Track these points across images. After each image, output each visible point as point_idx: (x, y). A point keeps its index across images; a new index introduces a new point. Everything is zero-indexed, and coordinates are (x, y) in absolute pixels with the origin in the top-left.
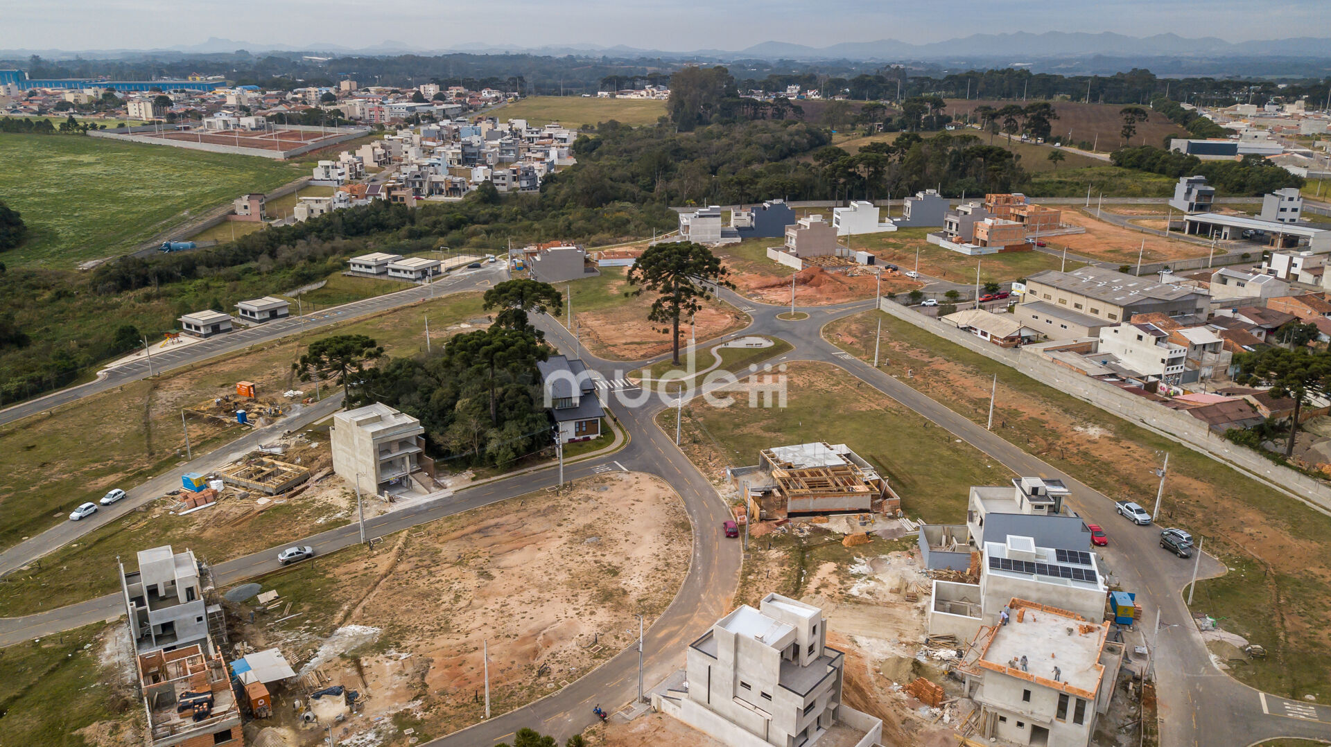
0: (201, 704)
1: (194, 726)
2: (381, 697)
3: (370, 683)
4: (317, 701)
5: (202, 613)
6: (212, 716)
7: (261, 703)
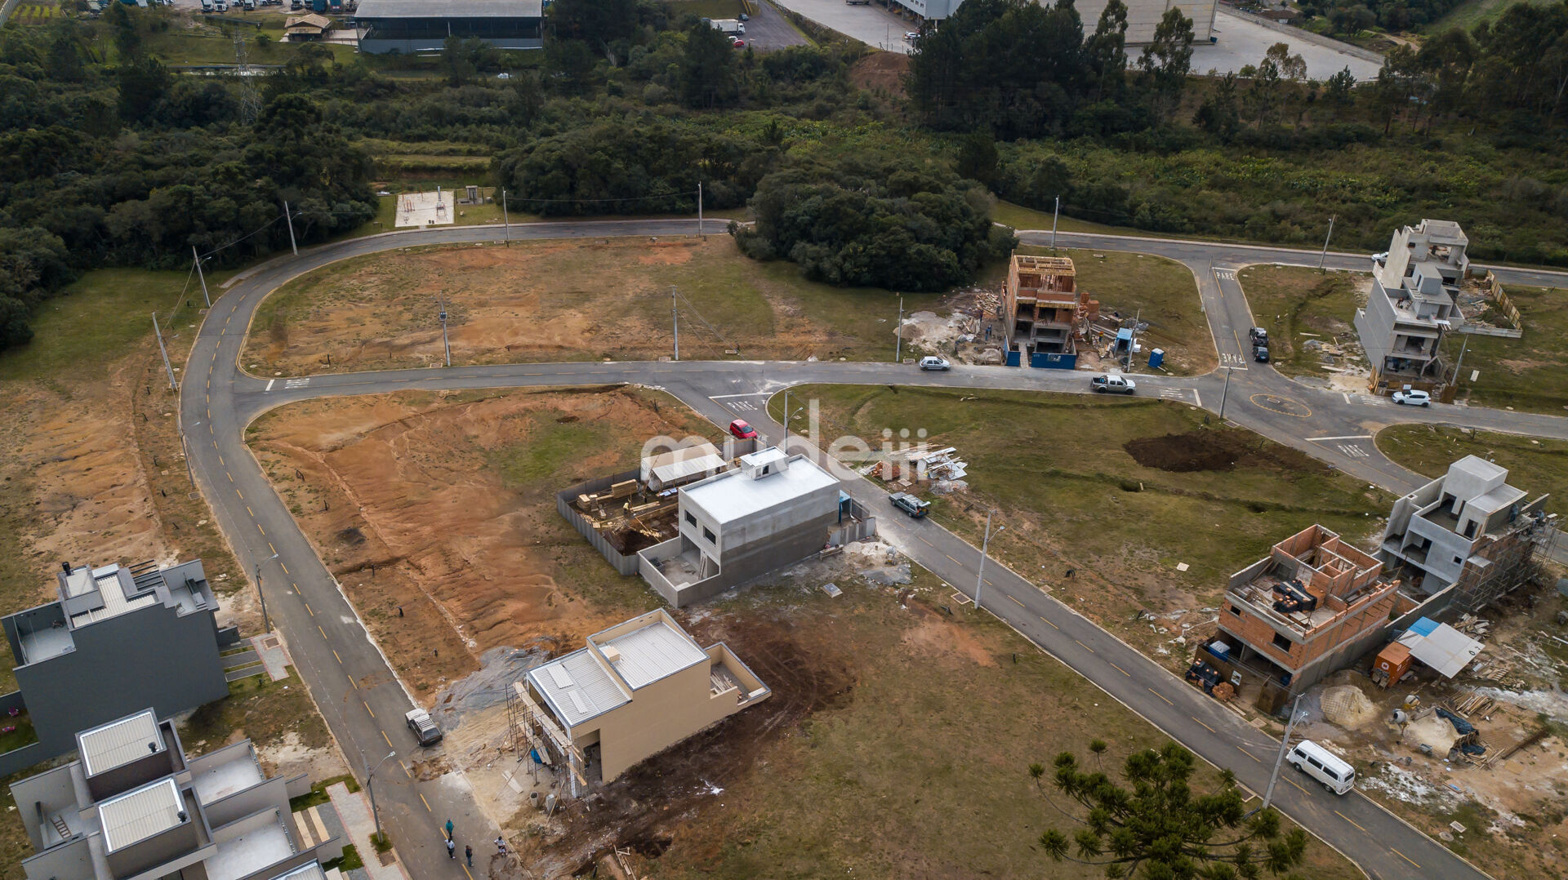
0: (1292, 599)
1: (1268, 611)
2: (1496, 779)
3: (1514, 760)
4: (1437, 719)
5: (1463, 555)
6: (1290, 617)
7: (1385, 667)
